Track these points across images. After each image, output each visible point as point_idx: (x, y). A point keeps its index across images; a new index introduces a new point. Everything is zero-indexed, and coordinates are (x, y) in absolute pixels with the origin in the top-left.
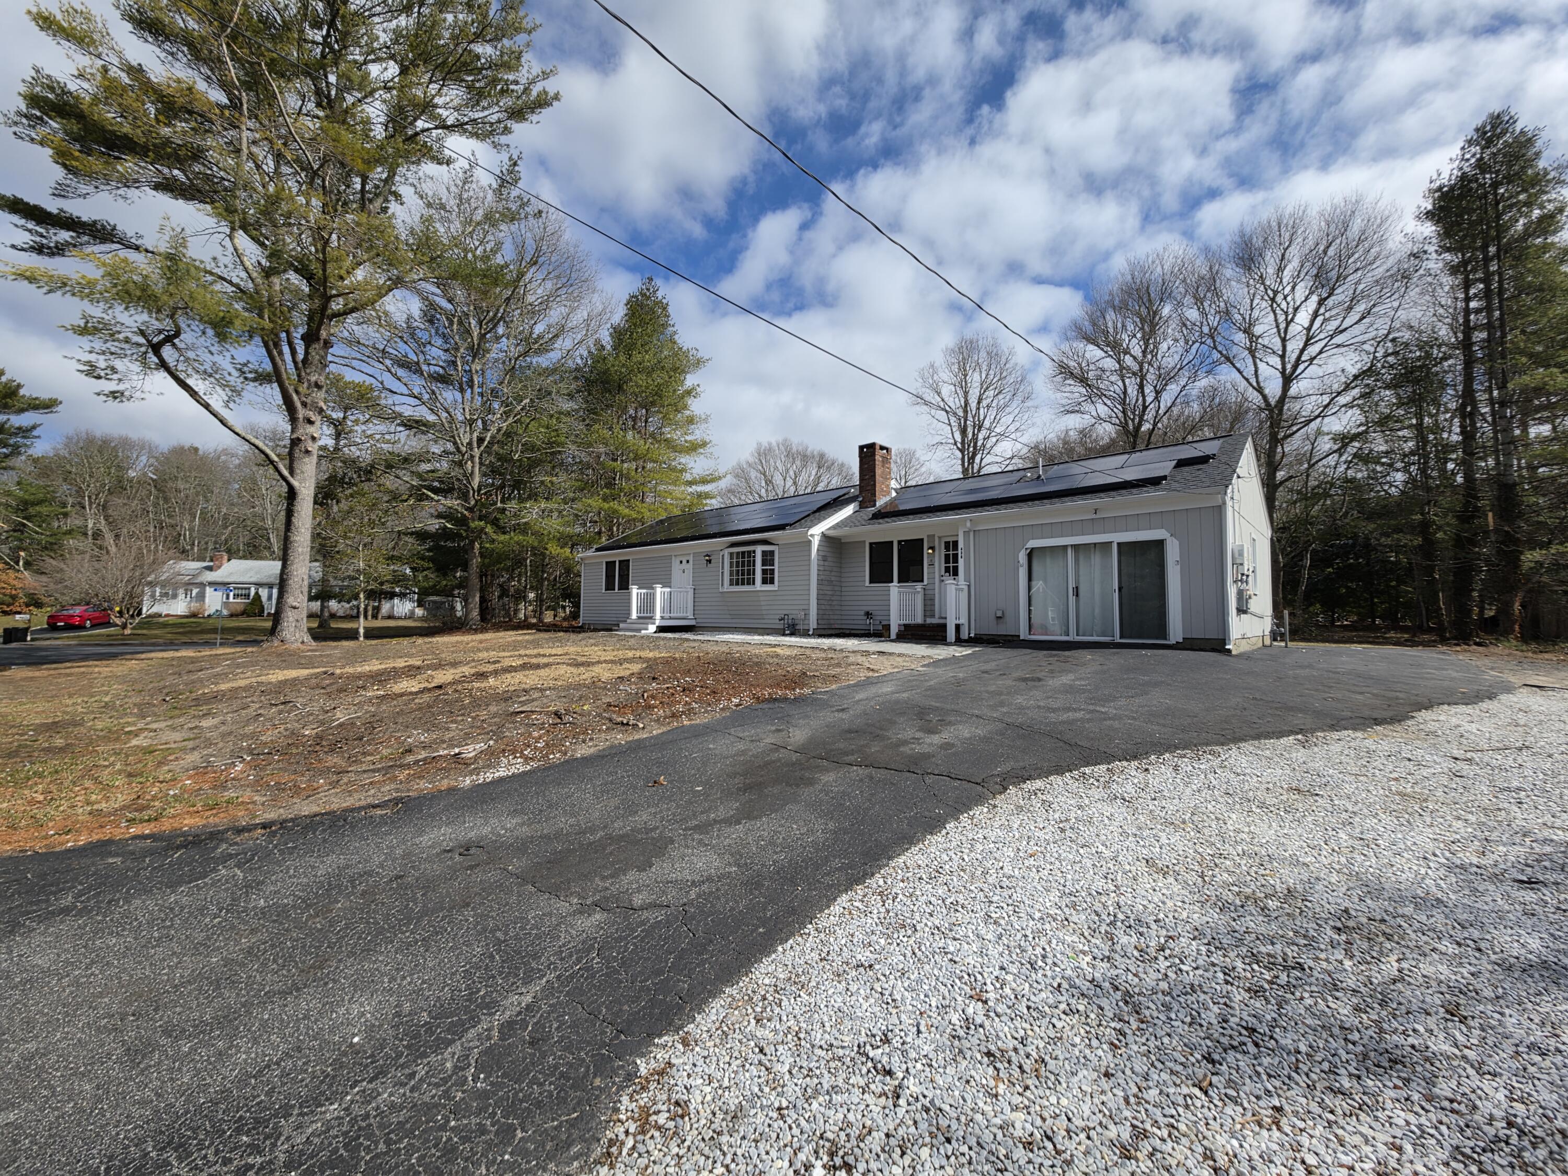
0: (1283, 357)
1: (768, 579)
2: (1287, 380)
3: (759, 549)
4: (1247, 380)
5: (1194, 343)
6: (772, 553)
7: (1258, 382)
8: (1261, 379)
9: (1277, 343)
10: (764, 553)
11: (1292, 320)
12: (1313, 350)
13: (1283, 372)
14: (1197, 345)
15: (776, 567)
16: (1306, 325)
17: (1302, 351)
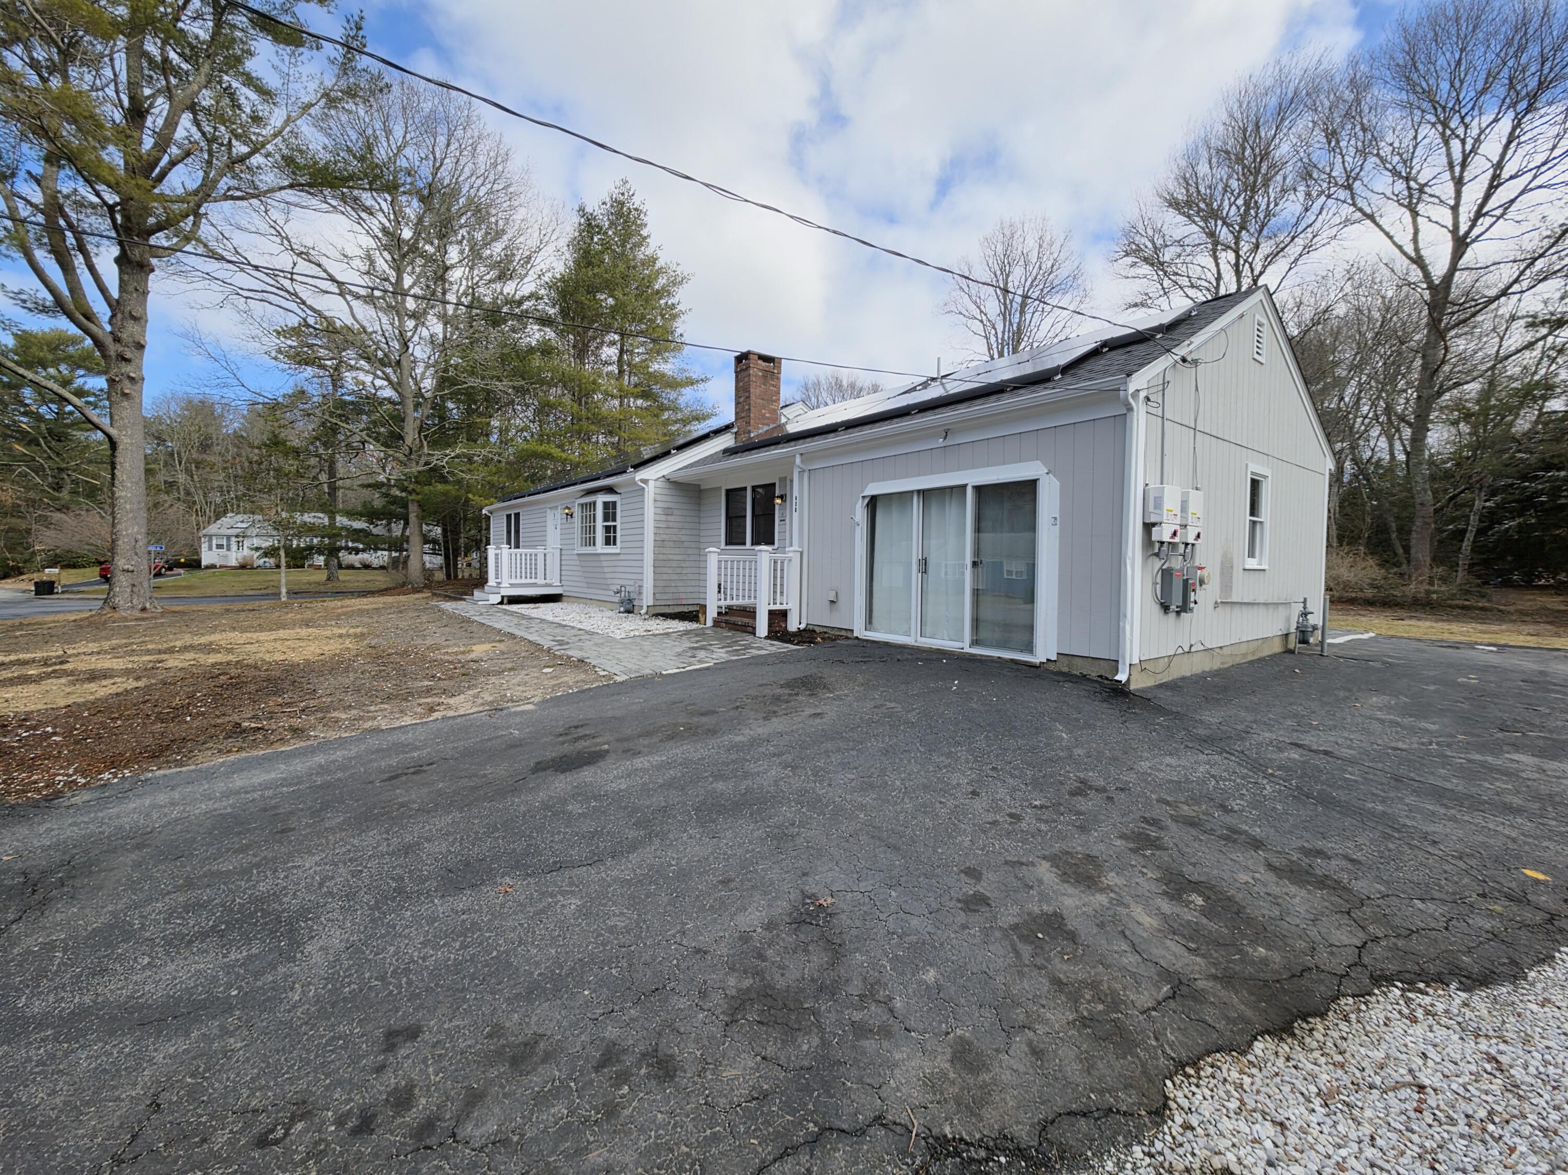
0: (1455, 209)
1: (609, 541)
2: (1461, 244)
3: (601, 499)
4: (1400, 248)
5: (1319, 196)
6: (614, 503)
7: (1417, 250)
8: (1421, 245)
9: (1447, 190)
10: (606, 505)
11: (1474, 150)
12: (1501, 195)
13: (1455, 231)
14: (1323, 198)
15: (618, 523)
16: (1495, 160)
17: (1487, 197)
